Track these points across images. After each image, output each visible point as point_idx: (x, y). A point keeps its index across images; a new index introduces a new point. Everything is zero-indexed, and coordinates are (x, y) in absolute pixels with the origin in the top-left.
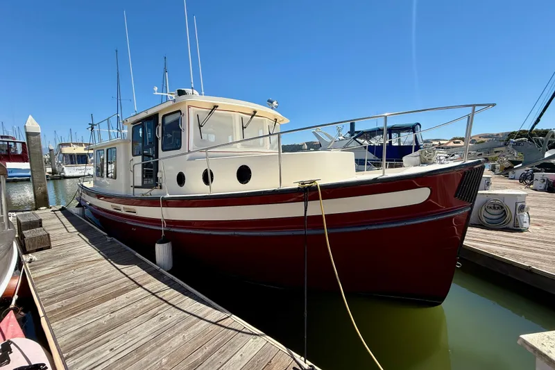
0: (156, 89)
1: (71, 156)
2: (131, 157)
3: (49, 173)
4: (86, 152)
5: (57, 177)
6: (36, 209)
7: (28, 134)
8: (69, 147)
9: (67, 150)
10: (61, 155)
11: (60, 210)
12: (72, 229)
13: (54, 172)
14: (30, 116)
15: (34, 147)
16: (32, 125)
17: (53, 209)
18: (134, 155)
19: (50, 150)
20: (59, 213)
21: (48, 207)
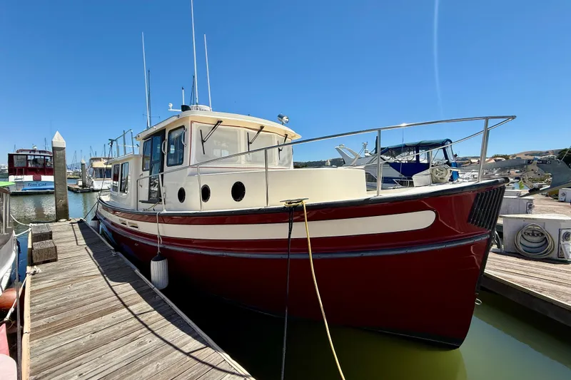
0: (171, 105)
1: (101, 170)
2: (141, 172)
3: (80, 186)
4: (105, 166)
5: (86, 190)
6: (57, 221)
7: (54, 149)
8: (99, 162)
9: (98, 165)
10: (92, 169)
11: (78, 222)
12: (82, 242)
13: (84, 185)
14: (57, 133)
15: (59, 162)
16: (59, 140)
17: (72, 221)
18: (143, 170)
19: (82, 164)
20: (77, 226)
21: (68, 220)
